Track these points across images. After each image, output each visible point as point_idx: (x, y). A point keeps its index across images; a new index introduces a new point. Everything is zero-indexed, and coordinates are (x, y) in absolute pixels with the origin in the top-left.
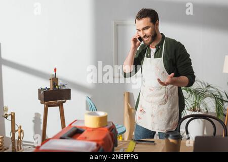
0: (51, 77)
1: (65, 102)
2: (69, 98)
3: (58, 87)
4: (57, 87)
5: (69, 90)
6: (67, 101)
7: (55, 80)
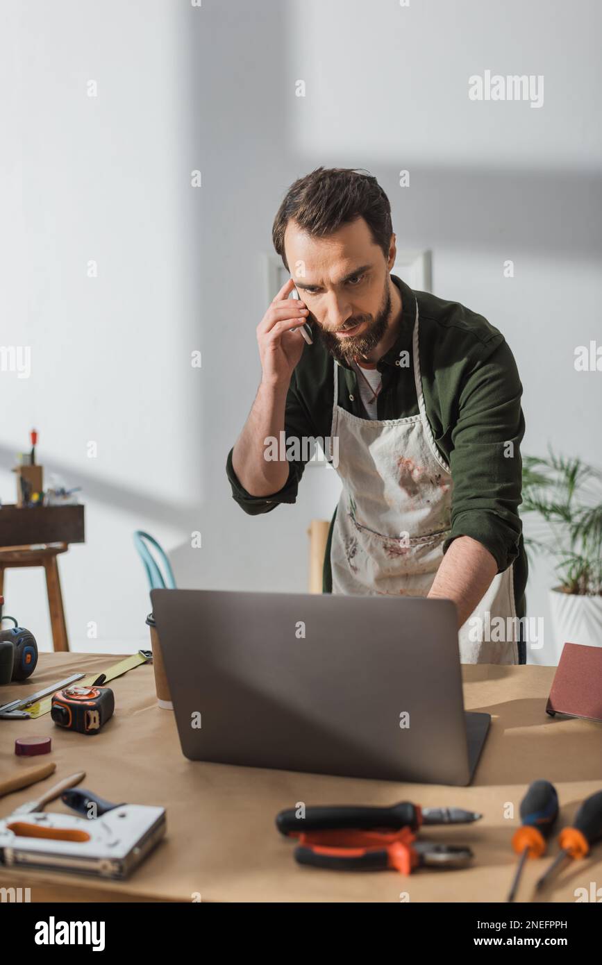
0: (18, 462)
1: (64, 550)
2: (79, 537)
3: (42, 495)
4: (35, 497)
5: (79, 510)
6: (73, 547)
7: (30, 474)
